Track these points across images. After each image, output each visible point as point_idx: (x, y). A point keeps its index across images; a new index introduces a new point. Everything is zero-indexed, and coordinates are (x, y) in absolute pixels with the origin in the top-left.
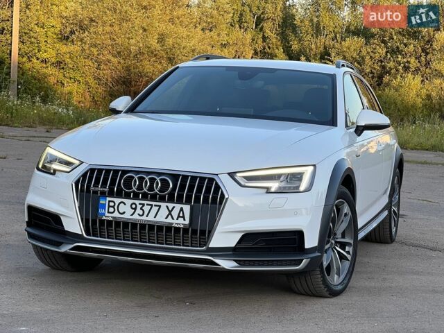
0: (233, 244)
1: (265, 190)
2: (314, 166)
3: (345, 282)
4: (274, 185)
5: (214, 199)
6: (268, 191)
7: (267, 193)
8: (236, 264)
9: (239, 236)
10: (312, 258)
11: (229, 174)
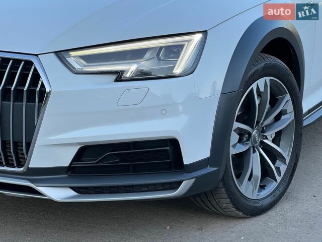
0: (66, 163)
1: (114, 77)
2: (205, 33)
3: (278, 193)
4: (131, 68)
5: (31, 93)
6: (119, 77)
7: (117, 80)
8: (73, 193)
9: (74, 151)
10: (198, 178)
11: (56, 53)
